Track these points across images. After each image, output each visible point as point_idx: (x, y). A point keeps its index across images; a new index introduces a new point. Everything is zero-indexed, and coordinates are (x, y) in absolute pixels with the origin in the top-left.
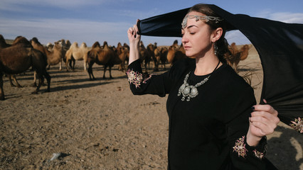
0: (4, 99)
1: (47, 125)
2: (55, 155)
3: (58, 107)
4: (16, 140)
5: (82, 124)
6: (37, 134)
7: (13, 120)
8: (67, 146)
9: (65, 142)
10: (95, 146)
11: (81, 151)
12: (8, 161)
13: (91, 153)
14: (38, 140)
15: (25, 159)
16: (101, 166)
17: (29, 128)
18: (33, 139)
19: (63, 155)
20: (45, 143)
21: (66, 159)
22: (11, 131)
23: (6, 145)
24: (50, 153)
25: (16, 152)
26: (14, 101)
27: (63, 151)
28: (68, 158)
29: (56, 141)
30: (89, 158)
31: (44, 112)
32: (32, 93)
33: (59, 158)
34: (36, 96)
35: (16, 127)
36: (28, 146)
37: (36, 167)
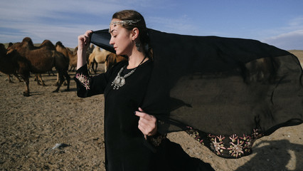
0: (29, 96)
1: (58, 119)
2: (57, 145)
3: (72, 105)
4: (29, 131)
5: (89, 120)
6: (48, 126)
7: (31, 113)
8: (70, 138)
9: (69, 135)
10: (94, 140)
11: (81, 143)
12: (17, 147)
13: (89, 146)
14: (47, 131)
15: (32, 146)
16: (95, 157)
17: (42, 121)
18: (43, 130)
19: (64, 146)
20: (52, 134)
21: (66, 150)
22: (27, 122)
23: (19, 133)
24: (53, 143)
25: (26, 140)
26: (37, 98)
27: (65, 142)
28: (68, 148)
29: (62, 134)
30: (86, 150)
31: (59, 108)
32: (54, 92)
33: (60, 147)
34: (56, 94)
35: (32, 119)
36: (37, 136)
37: (38, 154)
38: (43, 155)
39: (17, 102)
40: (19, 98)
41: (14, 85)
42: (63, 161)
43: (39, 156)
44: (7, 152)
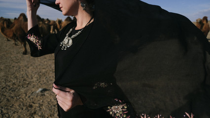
1: (44, 70)
2: (40, 89)
4: (23, 79)
6: (36, 76)
7: (26, 67)
9: (50, 82)
12: (12, 91)
14: (35, 79)
15: (23, 90)
17: (33, 72)
18: (32, 78)
19: (45, 90)
20: (38, 82)
21: (46, 93)
22: (22, 73)
23: (16, 81)
24: (38, 88)
25: (19, 86)
27: (46, 87)
28: (47, 92)
29: (45, 81)
31: (45, 63)
33: (42, 91)
35: (26, 71)
36: (27, 83)
37: (26, 96)
38: (29, 97)
39: (18, 58)
40: (20, 56)
41: (18, 47)
42: (43, 101)
43: (27, 97)
44: (5, 94)
